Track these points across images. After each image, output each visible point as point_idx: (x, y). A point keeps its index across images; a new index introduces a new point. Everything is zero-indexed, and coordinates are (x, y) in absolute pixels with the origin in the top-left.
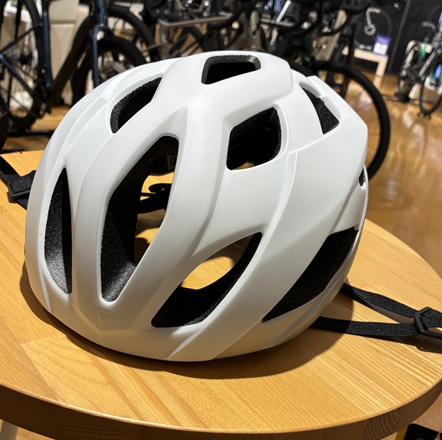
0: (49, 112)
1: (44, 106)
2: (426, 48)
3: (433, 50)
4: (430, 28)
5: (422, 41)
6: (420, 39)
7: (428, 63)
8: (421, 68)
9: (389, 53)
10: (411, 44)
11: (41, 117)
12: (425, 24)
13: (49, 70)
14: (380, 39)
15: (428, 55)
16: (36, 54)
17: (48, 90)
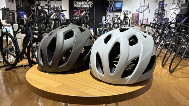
0: (22, 60)
1: (20, 59)
2: (101, 29)
3: (103, 29)
4: (101, 24)
5: (100, 27)
6: (99, 27)
7: (103, 31)
8: (102, 33)
9: (93, 31)
10: (98, 29)
11: (19, 62)
12: (100, 24)
13: (19, 50)
14: (91, 29)
15: (102, 30)
16: (14, 47)
17: (20, 55)
